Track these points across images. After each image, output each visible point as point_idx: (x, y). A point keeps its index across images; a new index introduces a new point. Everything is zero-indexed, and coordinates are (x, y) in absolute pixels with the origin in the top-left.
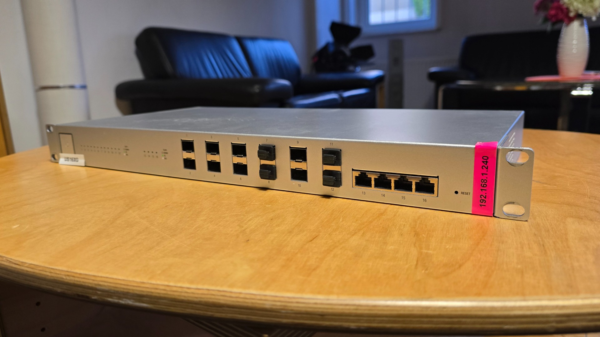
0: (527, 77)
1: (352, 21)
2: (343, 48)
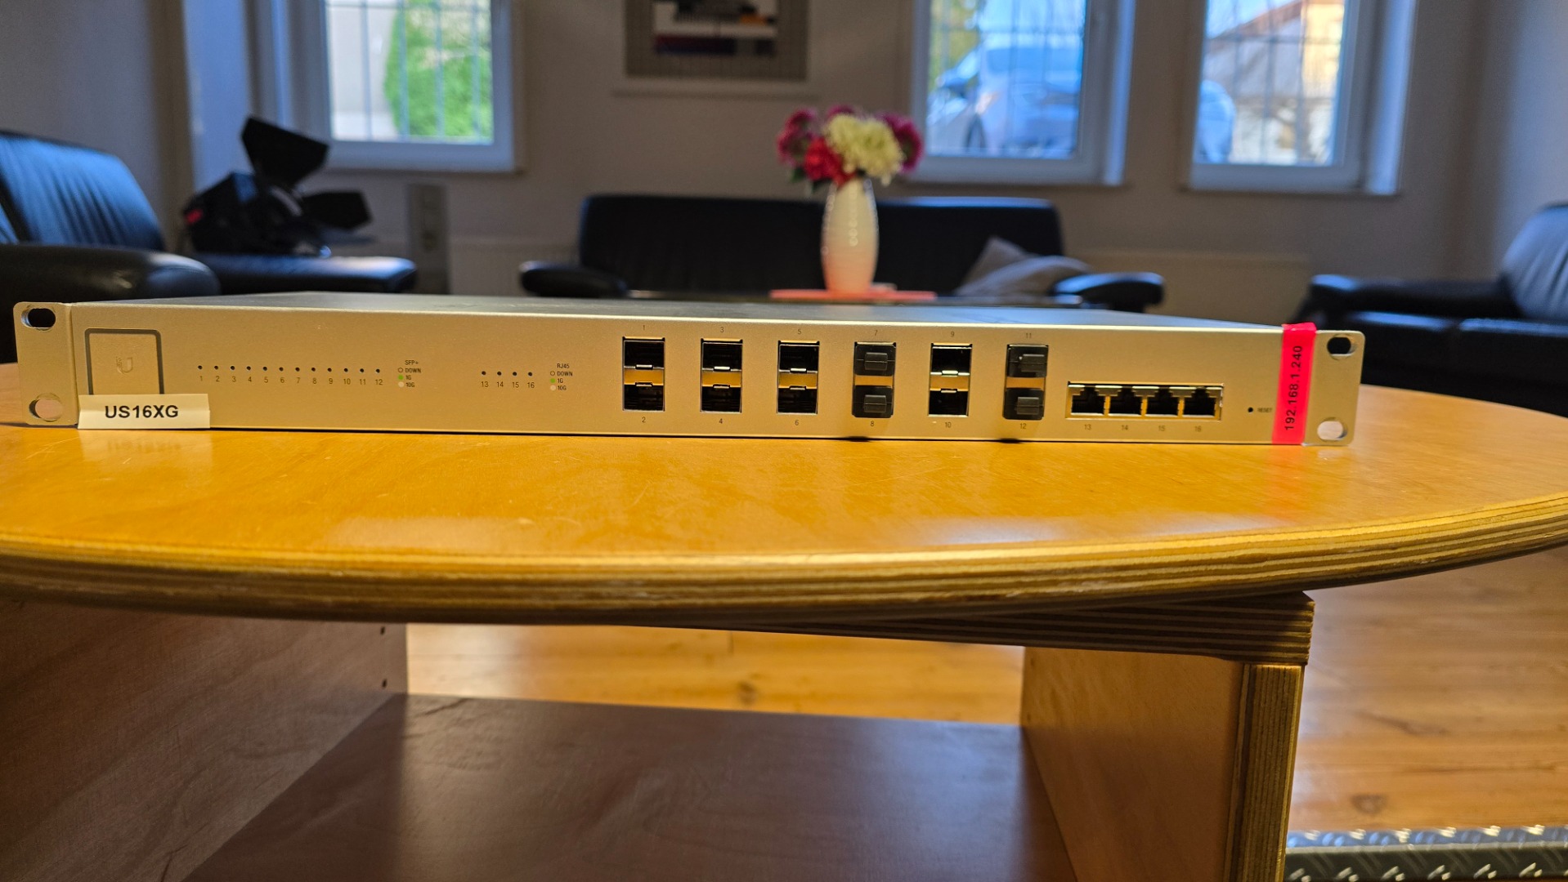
0: (776, 291)
1: (286, 121)
2: (279, 193)
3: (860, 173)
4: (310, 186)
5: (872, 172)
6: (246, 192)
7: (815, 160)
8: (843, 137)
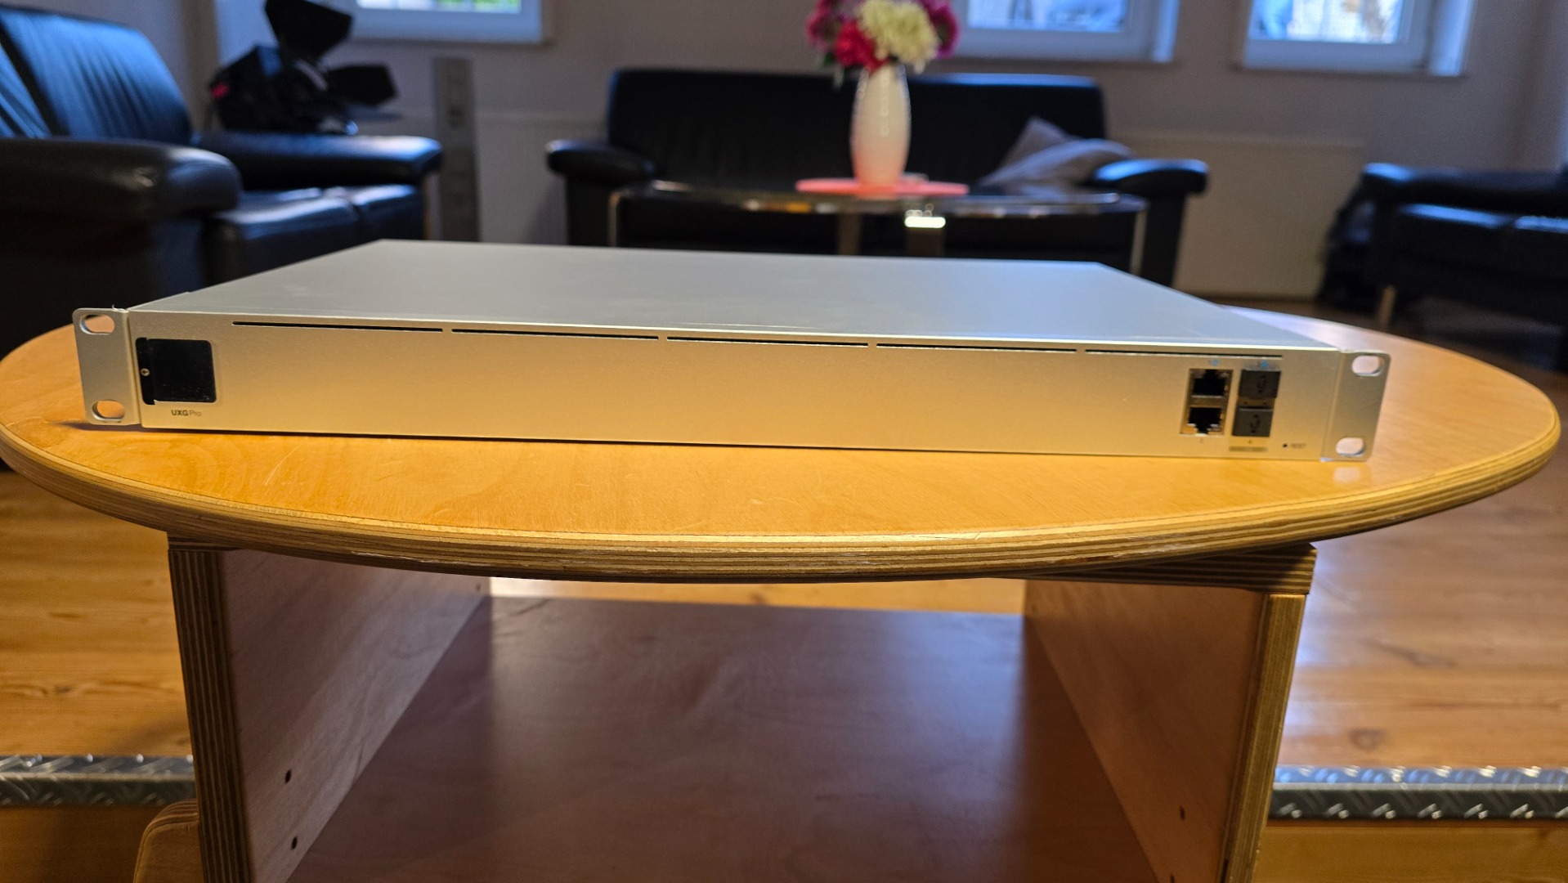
0: (804, 180)
2: (304, 67)
3: (892, 59)
4: (336, 58)
5: (905, 58)
6: (271, 65)
7: (846, 45)
8: (876, 20)
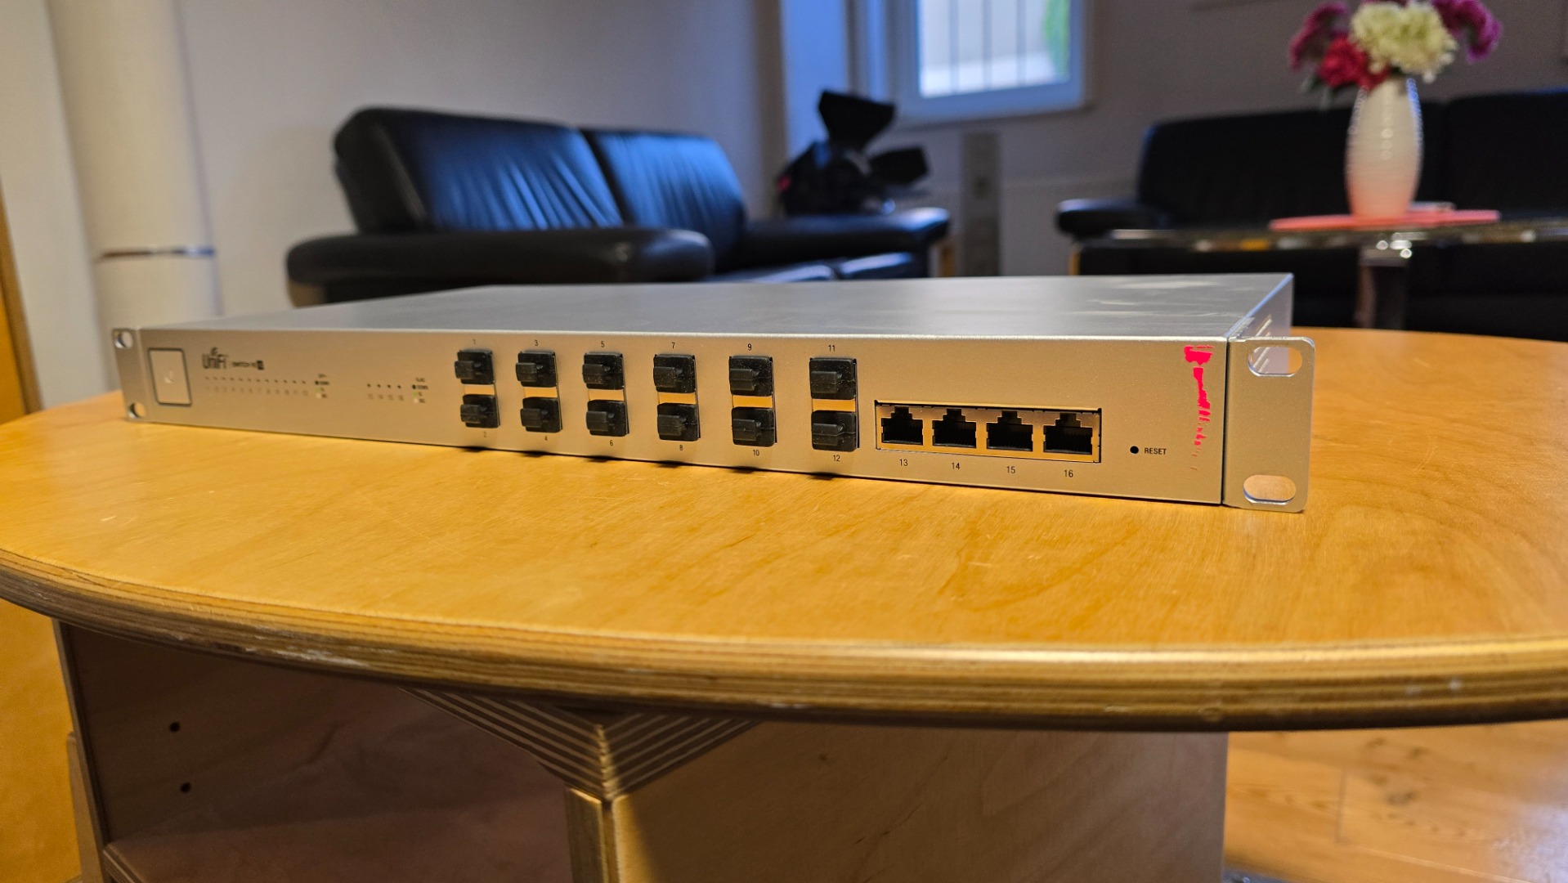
0: (1278, 220)
2: (852, 156)
3: (1393, 72)
4: (881, 144)
5: (1406, 67)
6: (823, 158)
8: (1369, 31)
